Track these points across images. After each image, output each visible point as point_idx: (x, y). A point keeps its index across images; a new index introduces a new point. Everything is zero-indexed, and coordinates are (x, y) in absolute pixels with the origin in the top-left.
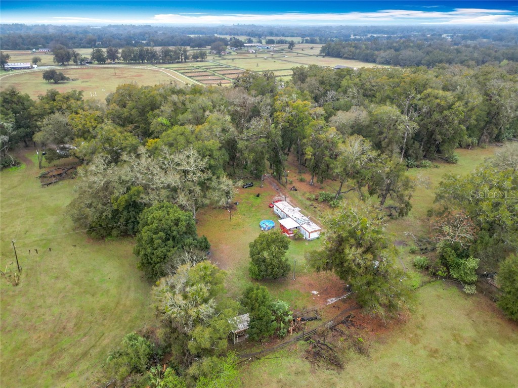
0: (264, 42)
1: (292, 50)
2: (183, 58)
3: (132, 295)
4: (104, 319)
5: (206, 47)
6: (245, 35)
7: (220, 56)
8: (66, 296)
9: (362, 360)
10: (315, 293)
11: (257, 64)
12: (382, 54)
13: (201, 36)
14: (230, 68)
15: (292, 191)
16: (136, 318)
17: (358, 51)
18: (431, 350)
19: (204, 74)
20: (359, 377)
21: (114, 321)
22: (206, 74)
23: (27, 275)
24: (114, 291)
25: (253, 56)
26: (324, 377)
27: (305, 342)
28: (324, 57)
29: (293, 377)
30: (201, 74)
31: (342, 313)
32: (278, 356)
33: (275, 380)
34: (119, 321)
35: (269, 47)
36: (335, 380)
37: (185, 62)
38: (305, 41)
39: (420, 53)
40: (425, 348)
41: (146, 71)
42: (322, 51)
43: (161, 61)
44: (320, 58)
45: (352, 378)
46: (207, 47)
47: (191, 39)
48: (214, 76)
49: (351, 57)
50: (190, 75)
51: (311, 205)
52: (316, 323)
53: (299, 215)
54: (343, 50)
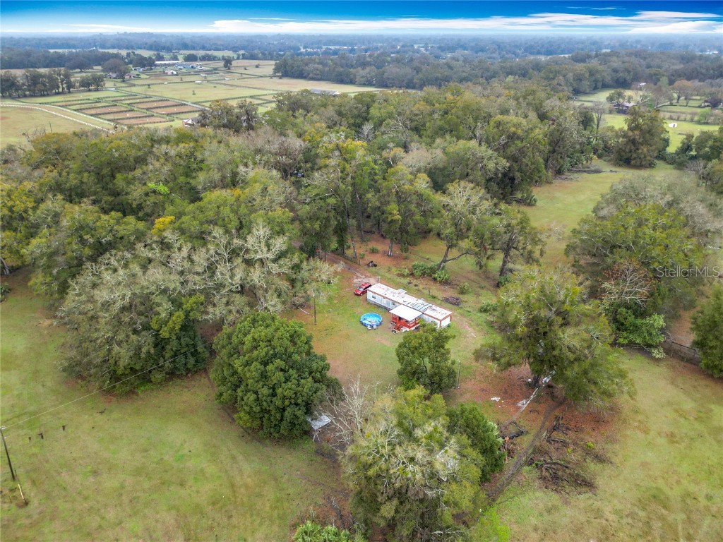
0: (181, 58)
1: (229, 69)
2: (65, 86)
3: (247, 468)
4: (230, 517)
5: (92, 69)
6: (144, 48)
7: (124, 81)
8: (134, 498)
9: (608, 470)
10: (497, 399)
11: (194, 91)
12: (361, 72)
13: (74, 51)
14: (151, 99)
15: (371, 268)
16: (278, 500)
17: (327, 69)
18: (667, 435)
19: (115, 109)
20: (620, 492)
21: (248, 516)
22: (119, 110)
23: (34, 482)
24: (211, 469)
25: (177, 79)
26: (582, 505)
27: (530, 467)
28: (281, 78)
29: (547, 517)
30: (110, 110)
31: (546, 418)
32: (511, 495)
33: (530, 529)
34: (254, 513)
35: (195, 66)
36: (597, 504)
37: (69, 92)
38: (241, 57)
39: (408, 70)
40: (659, 435)
41: (9, 110)
42: (277, 69)
43: (28, 93)
44: (276, 80)
45: (612, 495)
46: (95, 67)
47: (61, 56)
48: (133, 113)
49: (319, 77)
50: (93, 112)
51: (409, 283)
52: (525, 439)
53: (411, 299)
54: (307, 68)
